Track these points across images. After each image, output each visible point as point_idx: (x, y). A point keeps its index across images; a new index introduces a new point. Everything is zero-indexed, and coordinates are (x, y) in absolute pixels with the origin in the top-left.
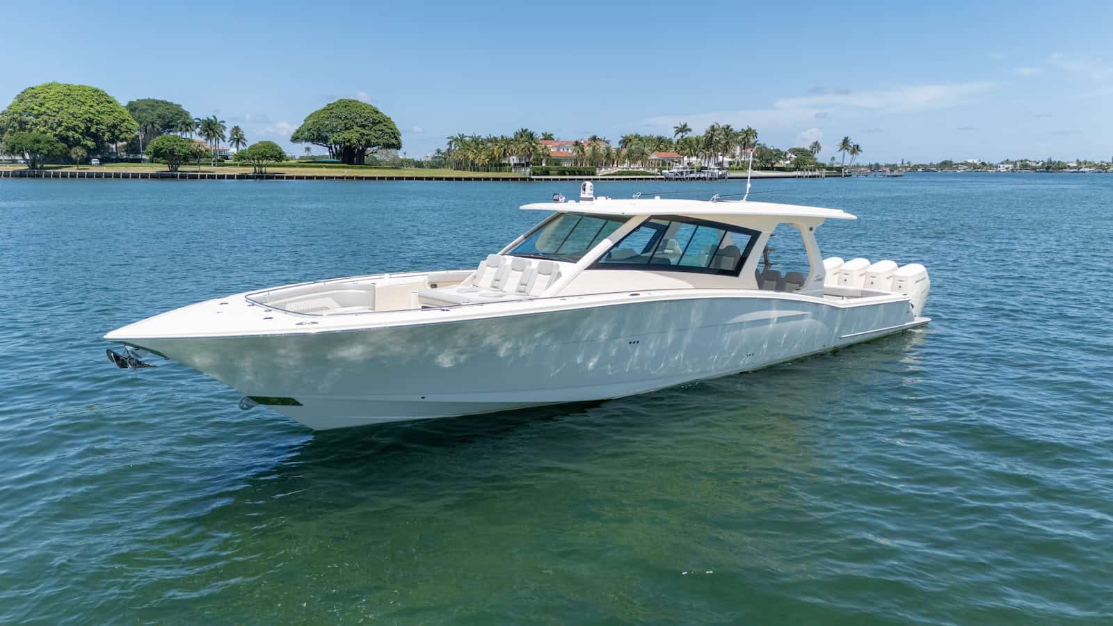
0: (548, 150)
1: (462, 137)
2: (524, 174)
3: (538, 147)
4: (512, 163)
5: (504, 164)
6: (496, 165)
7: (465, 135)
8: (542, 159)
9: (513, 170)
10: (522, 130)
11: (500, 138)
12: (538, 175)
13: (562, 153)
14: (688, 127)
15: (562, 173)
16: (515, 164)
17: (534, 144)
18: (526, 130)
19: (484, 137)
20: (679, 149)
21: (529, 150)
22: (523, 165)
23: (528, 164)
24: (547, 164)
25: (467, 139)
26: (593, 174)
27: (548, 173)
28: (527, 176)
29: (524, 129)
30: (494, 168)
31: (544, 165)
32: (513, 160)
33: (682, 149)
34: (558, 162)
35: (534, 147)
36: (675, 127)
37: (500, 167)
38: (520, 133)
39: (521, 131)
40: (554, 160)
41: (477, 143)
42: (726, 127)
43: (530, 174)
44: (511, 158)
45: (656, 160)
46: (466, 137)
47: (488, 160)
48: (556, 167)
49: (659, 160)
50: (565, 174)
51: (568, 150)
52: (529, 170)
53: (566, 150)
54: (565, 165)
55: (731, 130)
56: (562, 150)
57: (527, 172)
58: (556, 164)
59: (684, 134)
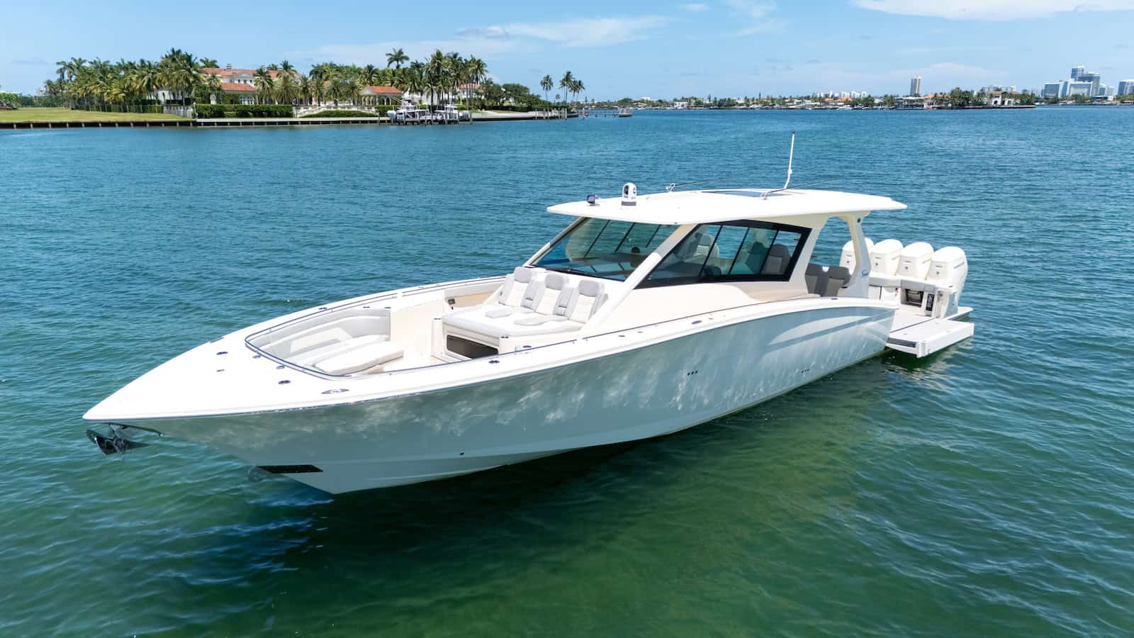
0: (218, 81)
1: (81, 61)
2: (184, 116)
3: (201, 76)
4: (161, 98)
5: (151, 102)
6: (137, 103)
7: (83, 59)
8: (210, 94)
9: (165, 109)
10: (173, 50)
11: (139, 64)
12: (206, 117)
13: (239, 85)
14: (405, 54)
15: (243, 114)
16: (168, 102)
17: (194, 72)
18: (179, 51)
19: (113, 63)
20: (396, 82)
21: (187, 80)
22: (180, 103)
23: (188, 102)
24: (218, 100)
25: (87, 65)
26: (290, 115)
27: (221, 115)
28: (190, 118)
29: (176, 50)
30: (133, 107)
31: (213, 102)
32: (164, 95)
33: (401, 82)
34: (234, 99)
35: (195, 76)
36: (387, 55)
37: (145, 106)
38: (170, 56)
39: (171, 53)
40: (229, 95)
41: (103, 70)
42: (451, 55)
43: (194, 116)
44: (160, 93)
45: (370, 96)
46: (84, 61)
47: (123, 95)
48: (233, 106)
49: (375, 97)
50: (247, 116)
51: (245, 81)
52: (191, 110)
53: (242, 82)
54: (246, 103)
55: (460, 59)
56: (237, 82)
57: (188, 113)
58: (232, 102)
59: (400, 63)
